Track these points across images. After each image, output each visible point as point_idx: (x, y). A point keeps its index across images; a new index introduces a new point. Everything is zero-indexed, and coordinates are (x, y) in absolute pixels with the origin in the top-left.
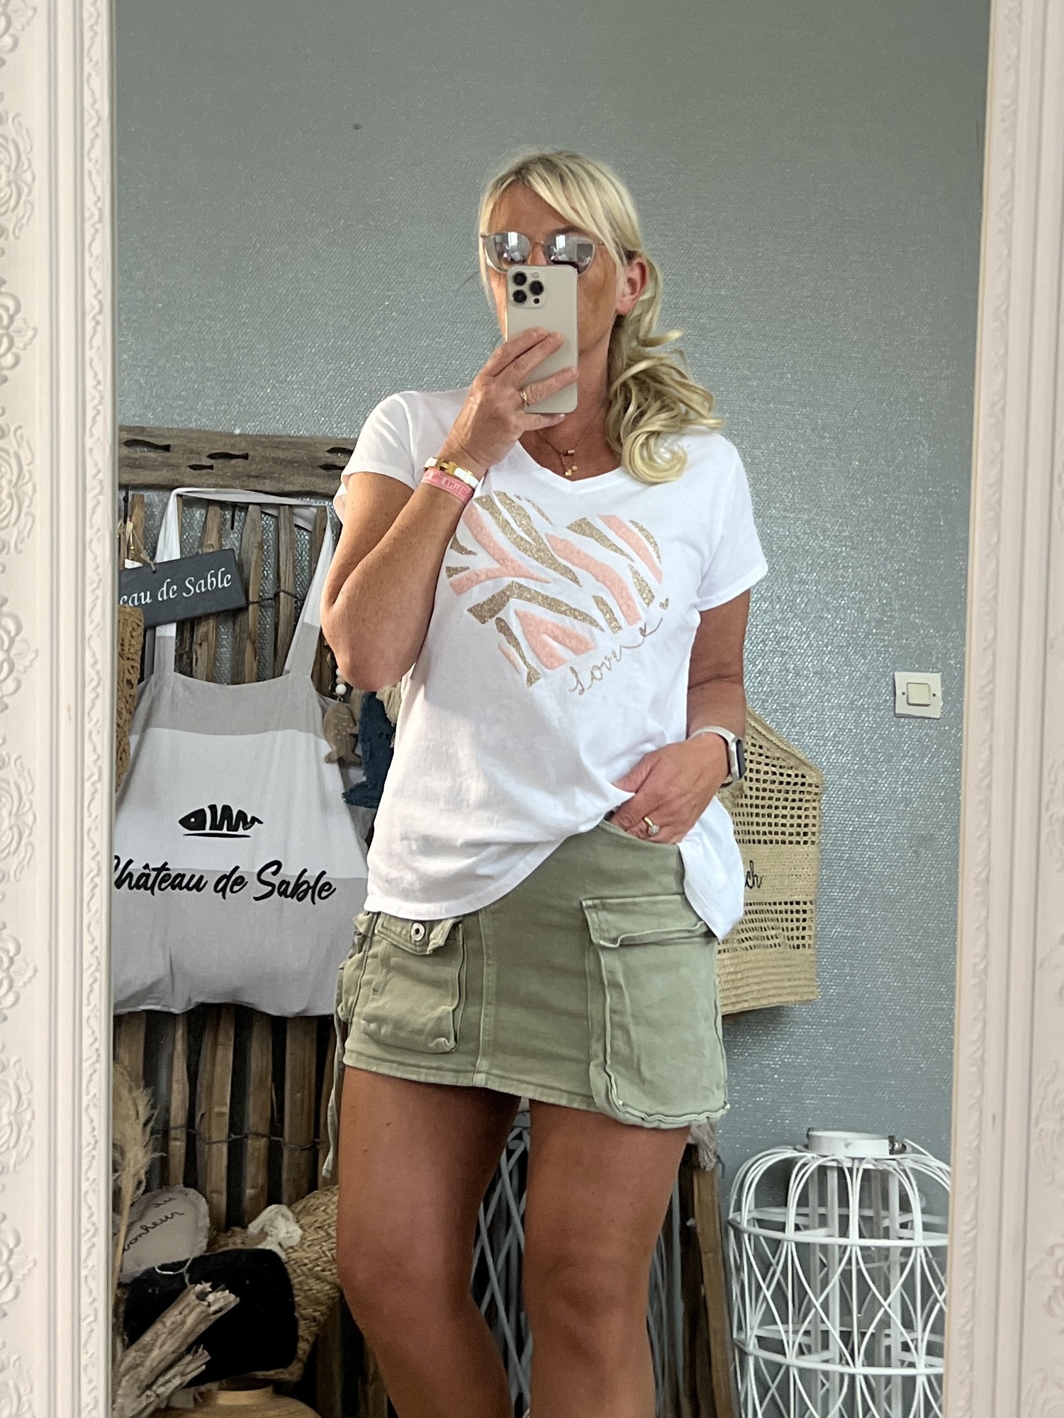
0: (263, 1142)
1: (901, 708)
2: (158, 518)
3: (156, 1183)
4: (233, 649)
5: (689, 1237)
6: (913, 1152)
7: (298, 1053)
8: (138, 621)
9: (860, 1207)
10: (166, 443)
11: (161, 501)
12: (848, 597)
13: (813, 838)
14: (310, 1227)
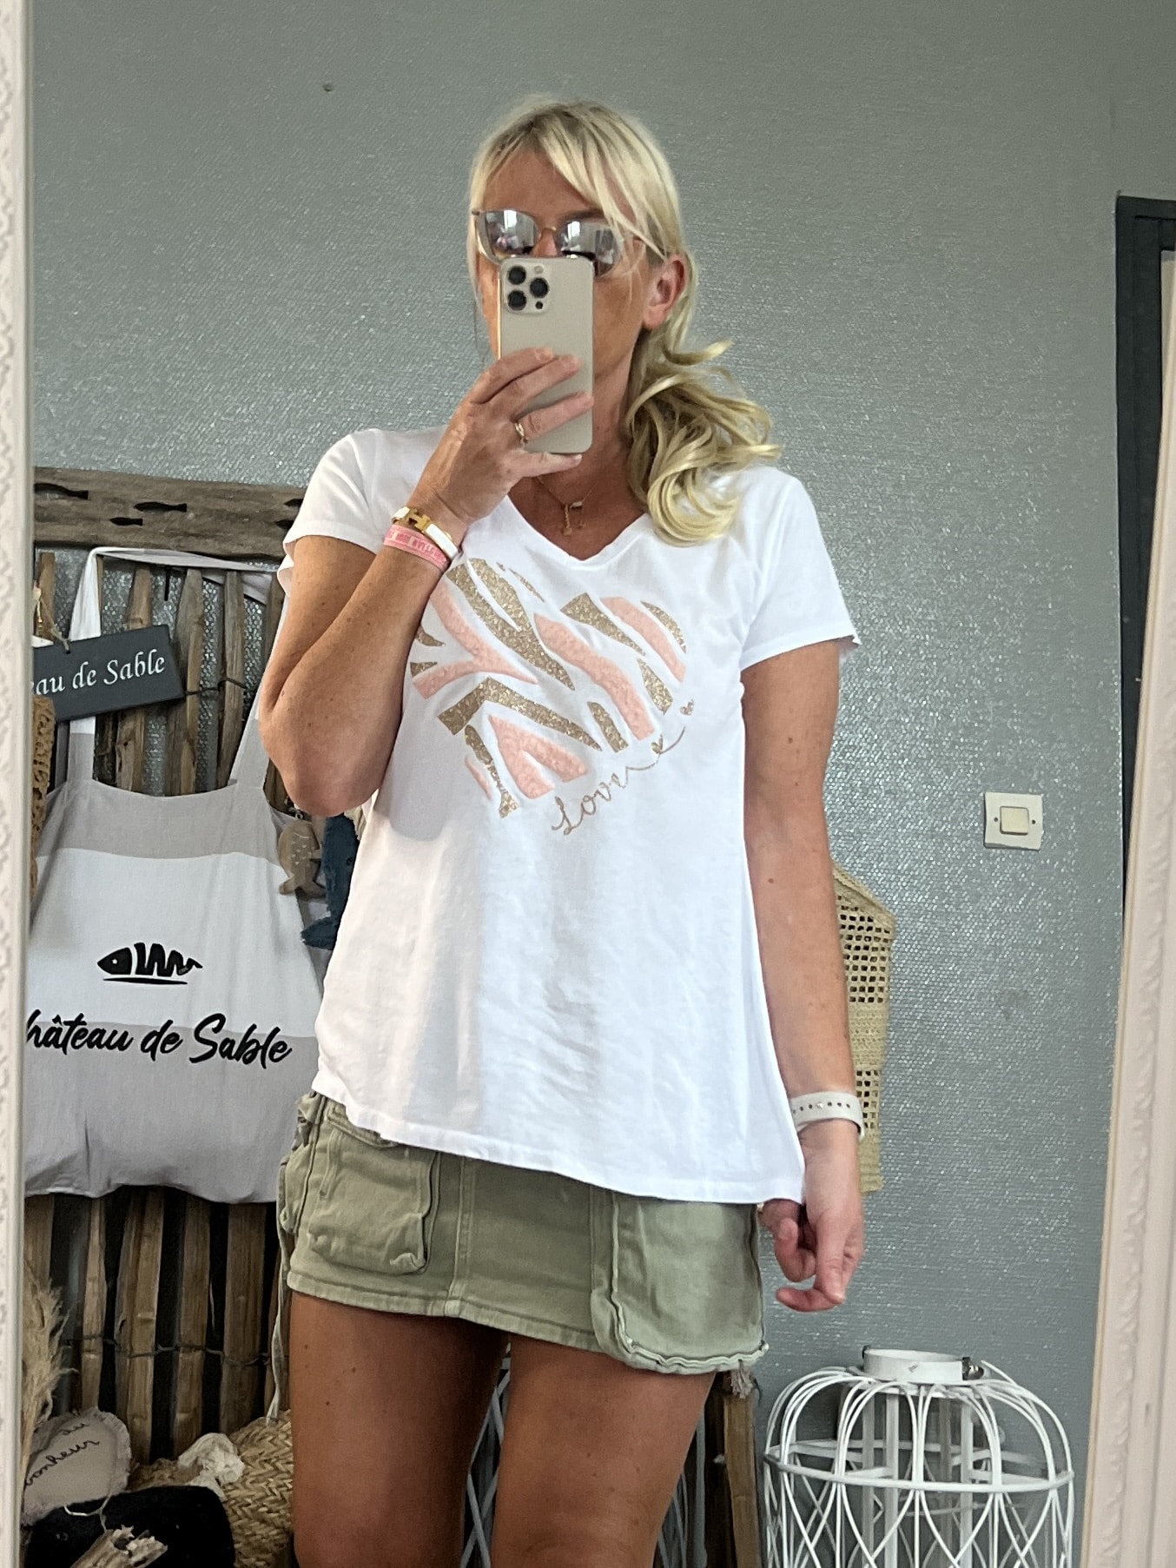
0: (197, 1356)
1: (993, 837)
2: (73, 583)
3: (64, 1406)
4: (166, 751)
5: (716, 1476)
6: (993, 1378)
7: (241, 1247)
8: (46, 714)
9: (927, 1440)
10: (85, 489)
11: (76, 561)
12: (931, 696)
13: (881, 995)
14: (254, 1459)
